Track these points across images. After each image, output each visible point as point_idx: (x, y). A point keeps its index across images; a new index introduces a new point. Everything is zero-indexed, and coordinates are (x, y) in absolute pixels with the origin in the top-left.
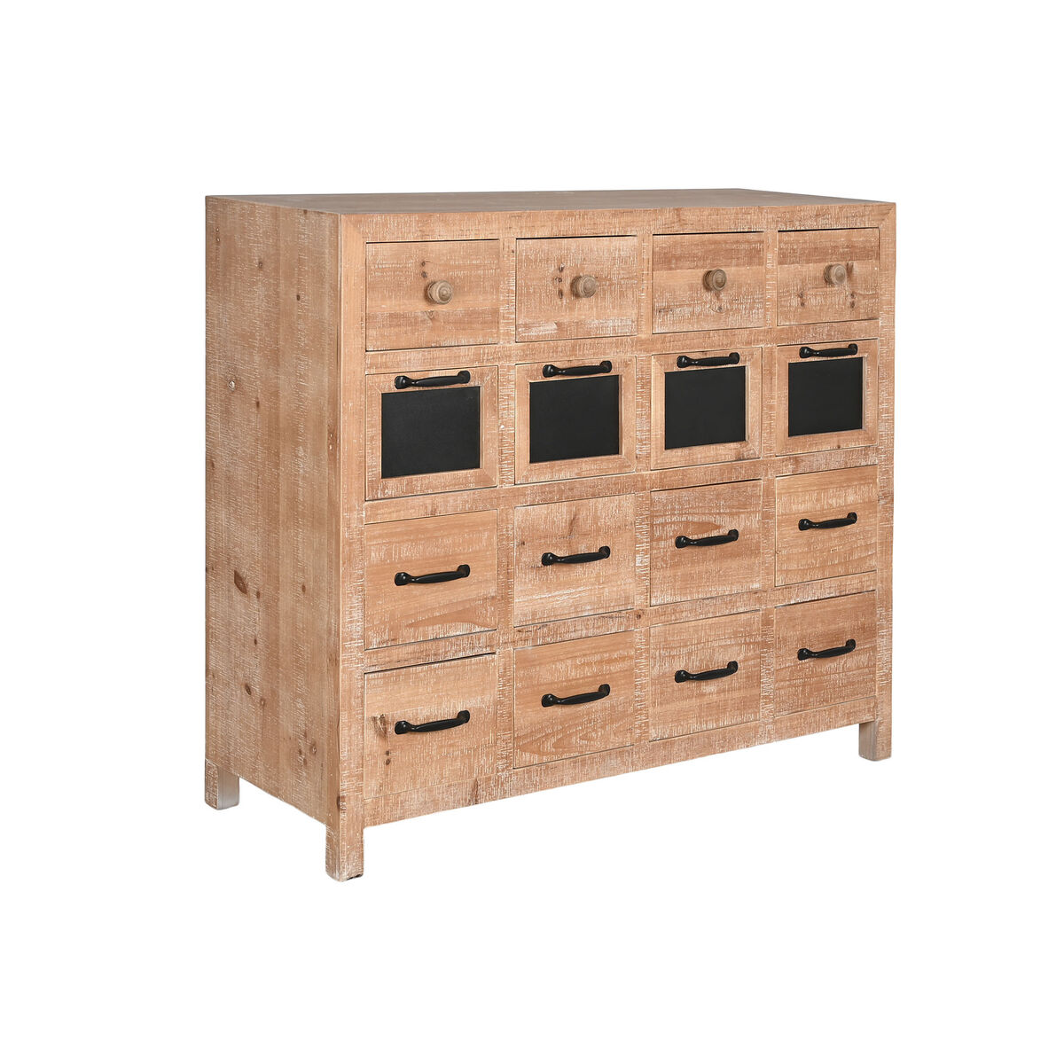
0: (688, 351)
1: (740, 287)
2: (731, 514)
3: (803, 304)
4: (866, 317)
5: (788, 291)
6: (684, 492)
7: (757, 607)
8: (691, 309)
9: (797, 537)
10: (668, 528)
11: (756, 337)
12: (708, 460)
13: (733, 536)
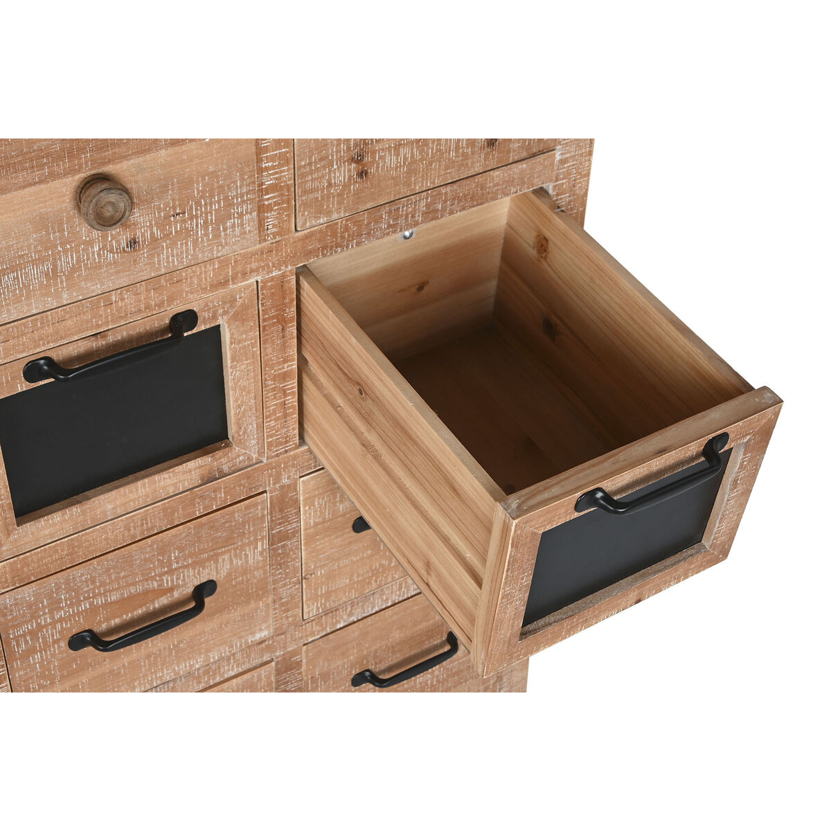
0: (52, 345)
1: (187, 183)
2: (194, 565)
3: (362, 174)
4: (524, 154)
5: (322, 159)
6: (77, 572)
7: (266, 658)
8: (48, 266)
9: (350, 543)
10: (48, 632)
11: (239, 268)
12: (132, 506)
13: (204, 591)
